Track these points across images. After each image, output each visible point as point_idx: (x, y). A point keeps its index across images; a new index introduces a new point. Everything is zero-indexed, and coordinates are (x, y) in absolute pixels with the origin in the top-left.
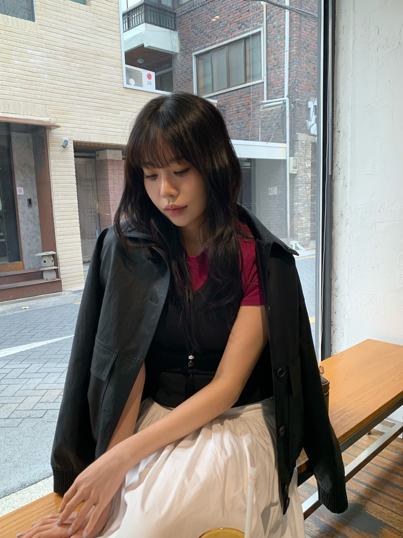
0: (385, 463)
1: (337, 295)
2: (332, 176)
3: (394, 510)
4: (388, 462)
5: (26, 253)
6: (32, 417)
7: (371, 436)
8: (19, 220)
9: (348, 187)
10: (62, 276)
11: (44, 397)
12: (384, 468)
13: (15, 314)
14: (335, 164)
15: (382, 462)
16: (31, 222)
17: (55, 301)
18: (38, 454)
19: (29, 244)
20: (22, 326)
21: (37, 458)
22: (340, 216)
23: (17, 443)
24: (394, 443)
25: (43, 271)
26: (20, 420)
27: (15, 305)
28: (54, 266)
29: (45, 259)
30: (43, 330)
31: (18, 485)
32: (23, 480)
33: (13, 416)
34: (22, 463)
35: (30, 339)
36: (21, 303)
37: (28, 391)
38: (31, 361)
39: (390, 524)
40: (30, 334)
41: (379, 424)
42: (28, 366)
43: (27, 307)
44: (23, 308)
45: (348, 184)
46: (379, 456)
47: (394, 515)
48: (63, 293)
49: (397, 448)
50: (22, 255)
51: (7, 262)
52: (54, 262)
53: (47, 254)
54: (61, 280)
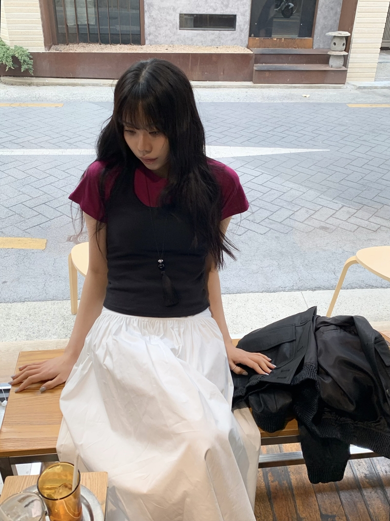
5: (319, 28)
10: (350, 65)
17: (331, 96)
25: (330, 55)
28: (345, 50)
29: (335, 41)
35: (278, 142)
38: (264, 170)
48: (345, 86)
50: (314, 30)
51: (296, 36)
52: (345, 46)
53: (339, 35)
54: (347, 70)
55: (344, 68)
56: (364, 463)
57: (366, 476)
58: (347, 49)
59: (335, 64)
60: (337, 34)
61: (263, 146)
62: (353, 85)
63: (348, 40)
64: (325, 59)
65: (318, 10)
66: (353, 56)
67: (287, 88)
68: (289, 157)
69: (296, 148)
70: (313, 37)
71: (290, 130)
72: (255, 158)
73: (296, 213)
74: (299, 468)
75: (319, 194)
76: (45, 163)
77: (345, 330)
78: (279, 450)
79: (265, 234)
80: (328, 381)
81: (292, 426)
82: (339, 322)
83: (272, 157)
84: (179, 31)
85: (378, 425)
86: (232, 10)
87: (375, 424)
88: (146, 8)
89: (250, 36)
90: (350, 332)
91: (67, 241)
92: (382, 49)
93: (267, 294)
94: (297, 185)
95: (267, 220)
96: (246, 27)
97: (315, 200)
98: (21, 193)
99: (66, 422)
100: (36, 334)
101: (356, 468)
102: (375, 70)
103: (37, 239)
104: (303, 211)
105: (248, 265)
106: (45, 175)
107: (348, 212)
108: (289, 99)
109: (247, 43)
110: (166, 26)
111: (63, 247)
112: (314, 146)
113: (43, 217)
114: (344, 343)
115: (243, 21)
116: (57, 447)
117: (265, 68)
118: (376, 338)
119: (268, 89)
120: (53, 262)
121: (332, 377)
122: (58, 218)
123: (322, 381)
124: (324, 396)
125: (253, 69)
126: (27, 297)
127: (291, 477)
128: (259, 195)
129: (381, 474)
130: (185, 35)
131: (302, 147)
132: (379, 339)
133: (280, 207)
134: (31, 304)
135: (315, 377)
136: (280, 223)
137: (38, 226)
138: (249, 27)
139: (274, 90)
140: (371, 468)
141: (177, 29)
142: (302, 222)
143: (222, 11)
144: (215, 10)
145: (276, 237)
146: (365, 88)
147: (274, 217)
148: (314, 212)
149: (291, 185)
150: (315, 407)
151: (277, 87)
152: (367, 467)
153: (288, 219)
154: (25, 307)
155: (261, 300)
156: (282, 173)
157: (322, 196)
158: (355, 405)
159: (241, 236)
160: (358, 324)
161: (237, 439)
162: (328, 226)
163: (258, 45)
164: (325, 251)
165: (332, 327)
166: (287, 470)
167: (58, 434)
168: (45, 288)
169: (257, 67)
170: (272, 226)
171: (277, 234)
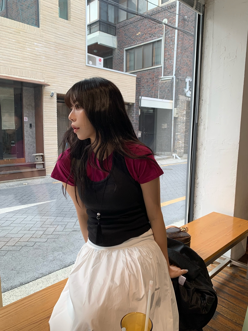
0: (220, 280)
1: (198, 187)
2: (197, 123)
3: (224, 306)
4: (221, 279)
5: (27, 153)
6: (27, 245)
7: (213, 264)
8: (24, 135)
9: (206, 130)
10: (46, 167)
11: (34, 235)
12: (219, 283)
13: (19, 187)
14: (199, 117)
15: (218, 279)
16: (31, 136)
17: (42, 181)
18: (30, 267)
19: (29, 149)
20: (23, 194)
21: (30, 269)
22: (201, 145)
23: (19, 260)
24: (225, 269)
25: (36, 164)
26: (21, 247)
27: (19, 182)
28: (42, 161)
29: (37, 157)
30: (35, 197)
31: (18, 283)
32: (21, 281)
33: (17, 244)
34: (21, 272)
35: (27, 202)
36: (22, 181)
37: (26, 231)
38: (28, 214)
39: (222, 313)
40: (27, 199)
41: (218, 259)
42: (25, 217)
43: (26, 184)
44: (24, 184)
45: (206, 128)
46: (217, 276)
47: (224, 308)
48: (46, 176)
49: (227, 272)
50: (25, 155)
51: (16, 158)
53: (38, 155)
54: (45, 170)
59: (39, 167)
61: (21, 205)
63: (43, 157)
66: (47, 163)
68: (37, 206)
69: (38, 202)
70: (25, 158)
72: (19, 210)
73: (57, 228)
75: (63, 218)
79: (46, 241)
83: (28, 208)
94: (49, 217)
95: (43, 235)
104: (59, 226)
112: (47, 200)
117: (4, 173)
119: (7, 183)
128: (32, 225)
131: (41, 201)
133: (47, 228)
136: (51, 234)
139: (11, 183)
142: (63, 231)
147: (46, 233)
148: (65, 225)
149: (46, 217)
153: (54, 232)
156: (38, 214)
159: (34, 246)
162: (76, 229)
170: (48, 237)
171: (53, 240)
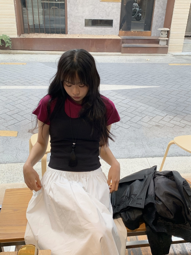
17: (160, 60)
25: (160, 40)
29: (162, 32)
30: (143, 79)
35: (134, 83)
38: (127, 97)
50: (152, 27)
51: (143, 30)
52: (167, 35)
53: (164, 30)
54: (168, 47)
55: (167, 46)
56: (179, 246)
57: (180, 253)
58: (168, 36)
59: (162, 44)
60: (163, 29)
61: (127, 85)
62: (172, 54)
63: (168, 32)
64: (157, 41)
65: (154, 18)
66: (171, 40)
67: (138, 56)
68: (140, 90)
69: (143, 85)
70: (151, 31)
71: (140, 76)
72: (123, 91)
73: (143, 118)
74: (146, 249)
75: (155, 109)
76: (17, 93)
77: (168, 178)
78: (136, 239)
79: (128, 128)
80: (160, 203)
81: (143, 227)
82: (165, 174)
83: (131, 90)
84: (85, 28)
85: (185, 226)
86: (111, 18)
87: (184, 225)
88: (68, 16)
89: (120, 30)
90: (171, 179)
91: (28, 132)
92: (185, 36)
93: (130, 159)
94: (144, 104)
95: (129, 122)
96: (118, 26)
97: (153, 111)
98: (5, 108)
99: (29, 225)
100: (12, 180)
101: (175, 249)
102: (182, 47)
103: (13, 131)
104: (147, 117)
105: (120, 144)
106: (17, 99)
107: (170, 118)
108: (139, 61)
109: (118, 33)
110: (78, 25)
111: (26, 135)
112: (152, 85)
113: (16, 120)
114: (168, 185)
115: (117, 23)
116: (25, 237)
117: (128, 46)
118: (183, 182)
119: (129, 56)
120: (21, 143)
121: (162, 202)
122: (24, 121)
123: (157, 204)
124: (158, 211)
125: (121, 46)
126: (7, 161)
127: (142, 253)
128: (125, 109)
129: (188, 252)
130: (87, 30)
131: (146, 85)
132: (185, 183)
133: (135, 115)
134: (10, 165)
135: (154, 202)
136: (136, 123)
137: (13, 125)
138: (119, 26)
139: (132, 56)
140: (183, 249)
141: (83, 26)
142: (147, 123)
143: (106, 18)
144: (102, 17)
145: (134, 130)
146: (177, 55)
147: (132, 120)
148: (153, 118)
149: (141, 104)
150: (154, 217)
151: (133, 55)
152: (181, 248)
153: (140, 121)
154: (6, 166)
155: (127, 162)
156: (136, 98)
157: (156, 110)
158: (174, 216)
159: (116, 130)
160: (175, 175)
161: (116, 232)
162: (160, 125)
163: (124, 34)
164: (158, 137)
165: (162, 176)
166: (140, 250)
167: (25, 231)
168: (17, 156)
169: (123, 45)
170: (131, 125)
171: (134, 129)
